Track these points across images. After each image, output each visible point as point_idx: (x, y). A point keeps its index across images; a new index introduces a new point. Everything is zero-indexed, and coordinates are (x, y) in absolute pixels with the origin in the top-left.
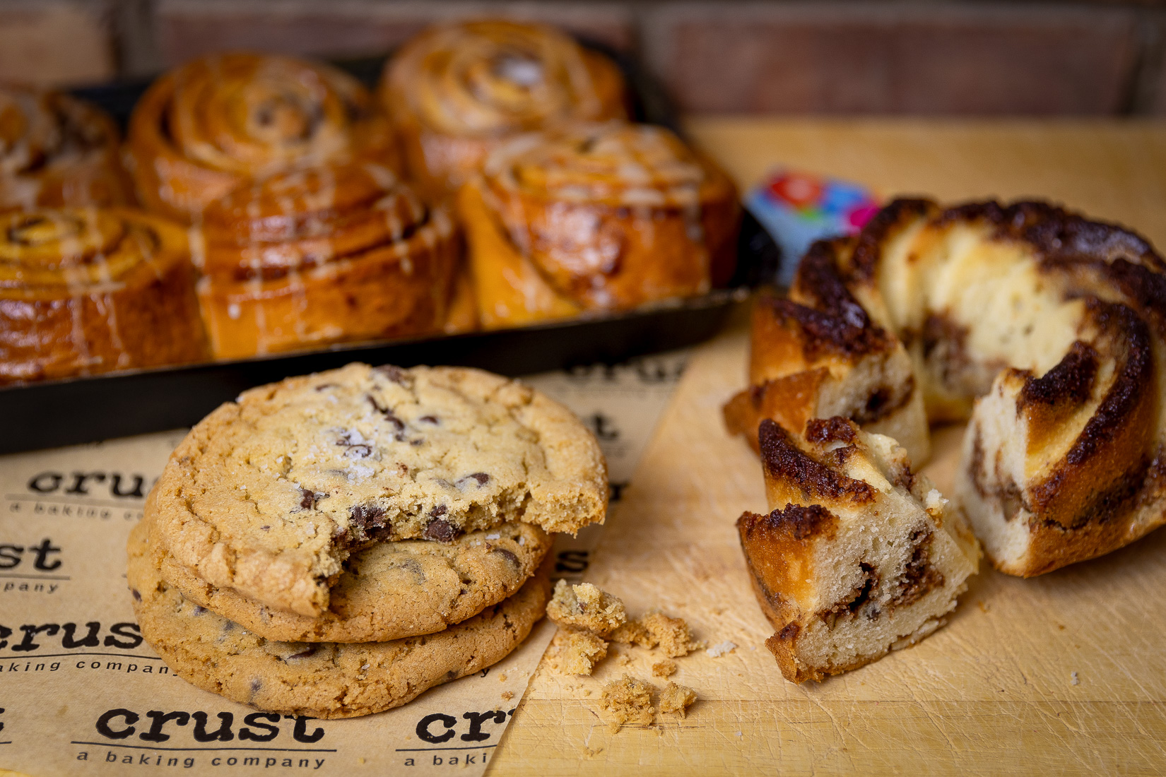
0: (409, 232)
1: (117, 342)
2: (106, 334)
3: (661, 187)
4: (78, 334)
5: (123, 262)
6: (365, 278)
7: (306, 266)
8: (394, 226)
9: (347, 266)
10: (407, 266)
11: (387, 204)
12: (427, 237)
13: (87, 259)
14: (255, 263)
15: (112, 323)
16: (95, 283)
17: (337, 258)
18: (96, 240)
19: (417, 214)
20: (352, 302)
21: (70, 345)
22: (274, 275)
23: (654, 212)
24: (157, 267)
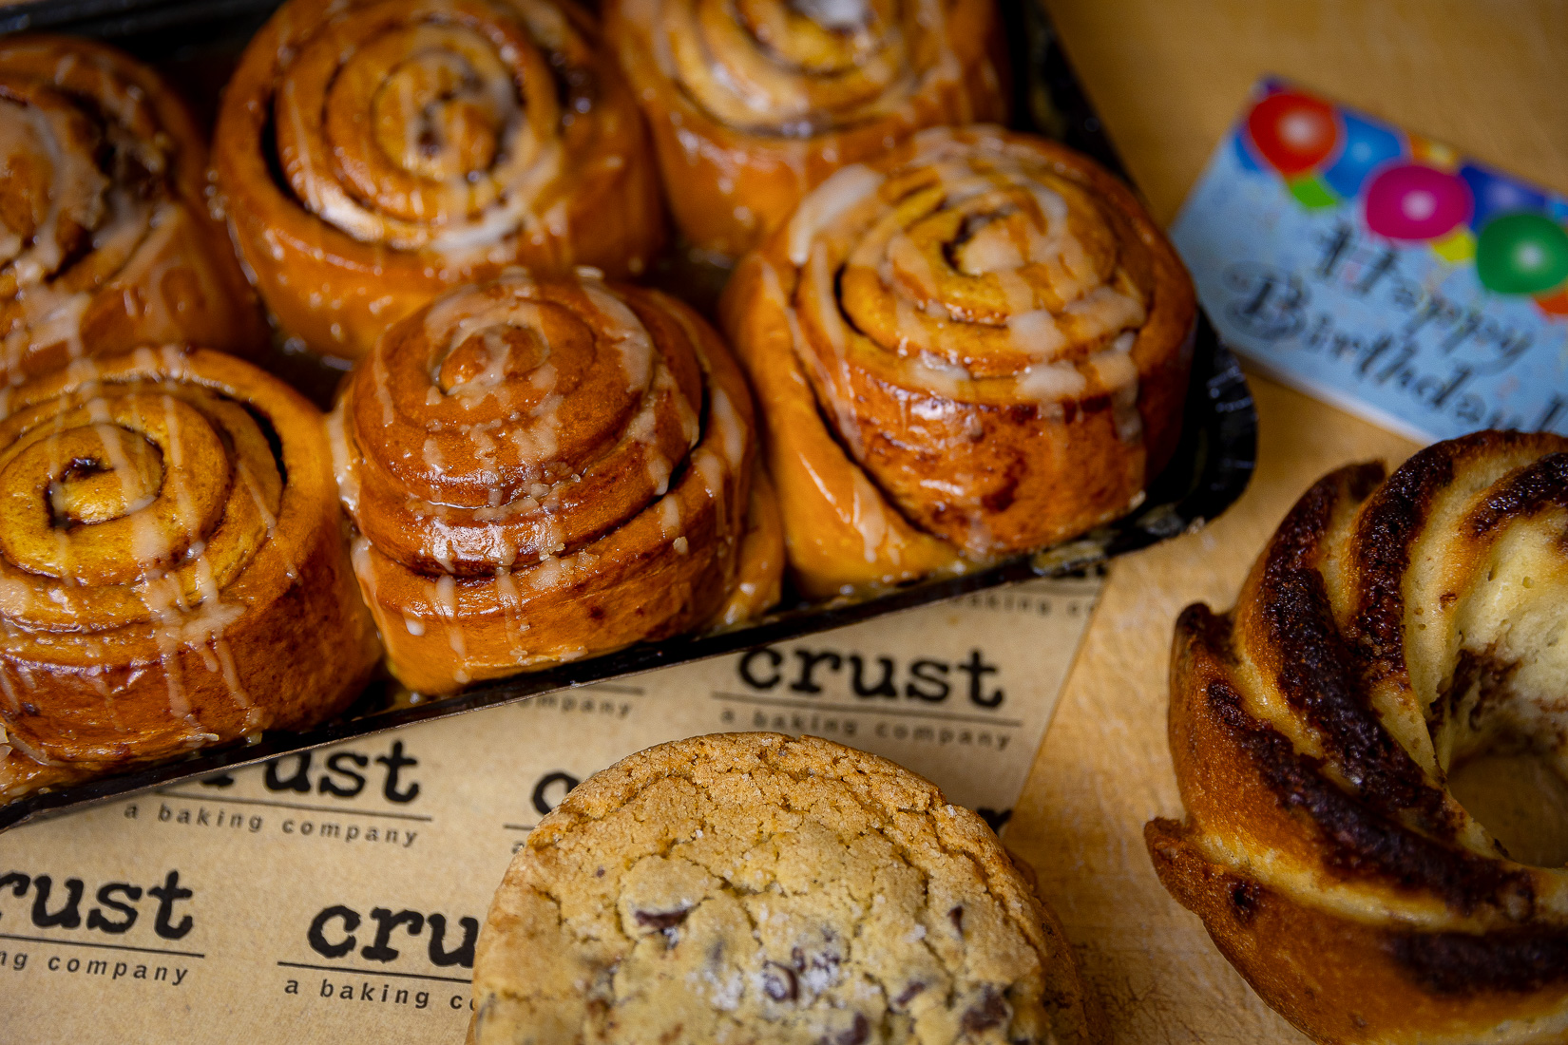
0: (680, 473)
1: (240, 698)
2: (223, 694)
3: (1078, 355)
4: (179, 703)
5: (236, 545)
6: (618, 575)
7: (524, 561)
8: (657, 473)
9: (587, 562)
10: (680, 544)
11: (642, 426)
12: (709, 474)
13: (176, 560)
14: (440, 553)
15: (230, 678)
16: (195, 608)
17: (570, 550)
18: (186, 515)
19: (691, 431)
20: (597, 614)
21: (167, 717)
22: (474, 573)
23: (1069, 408)
24: (286, 552)
